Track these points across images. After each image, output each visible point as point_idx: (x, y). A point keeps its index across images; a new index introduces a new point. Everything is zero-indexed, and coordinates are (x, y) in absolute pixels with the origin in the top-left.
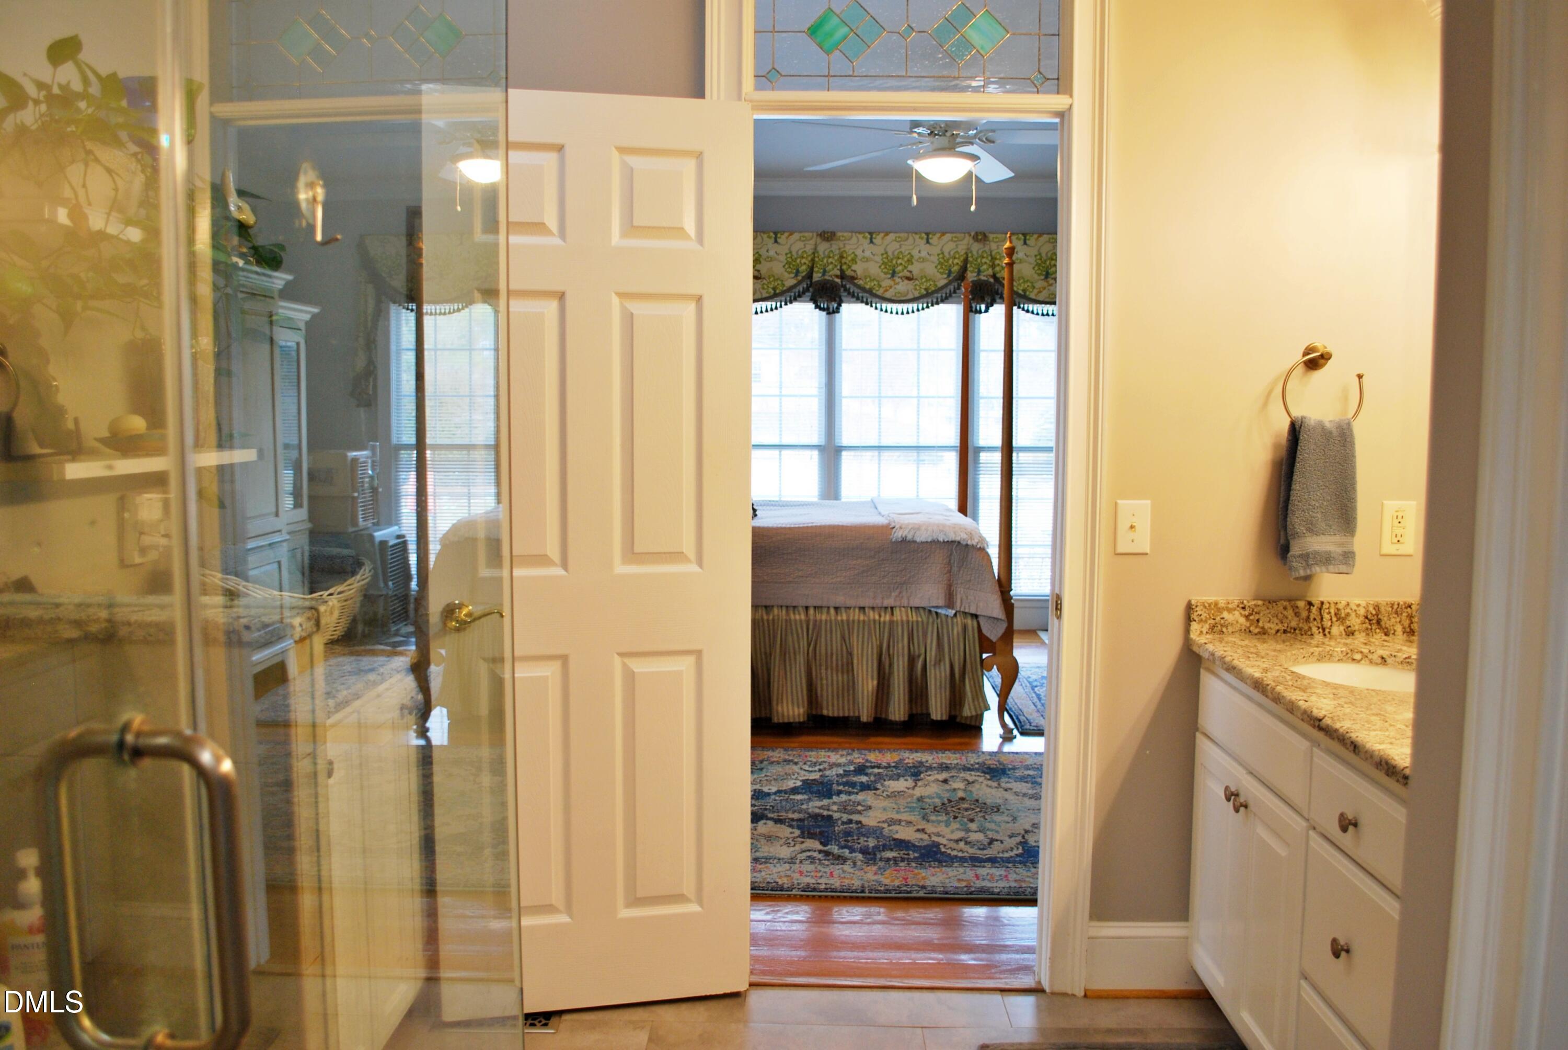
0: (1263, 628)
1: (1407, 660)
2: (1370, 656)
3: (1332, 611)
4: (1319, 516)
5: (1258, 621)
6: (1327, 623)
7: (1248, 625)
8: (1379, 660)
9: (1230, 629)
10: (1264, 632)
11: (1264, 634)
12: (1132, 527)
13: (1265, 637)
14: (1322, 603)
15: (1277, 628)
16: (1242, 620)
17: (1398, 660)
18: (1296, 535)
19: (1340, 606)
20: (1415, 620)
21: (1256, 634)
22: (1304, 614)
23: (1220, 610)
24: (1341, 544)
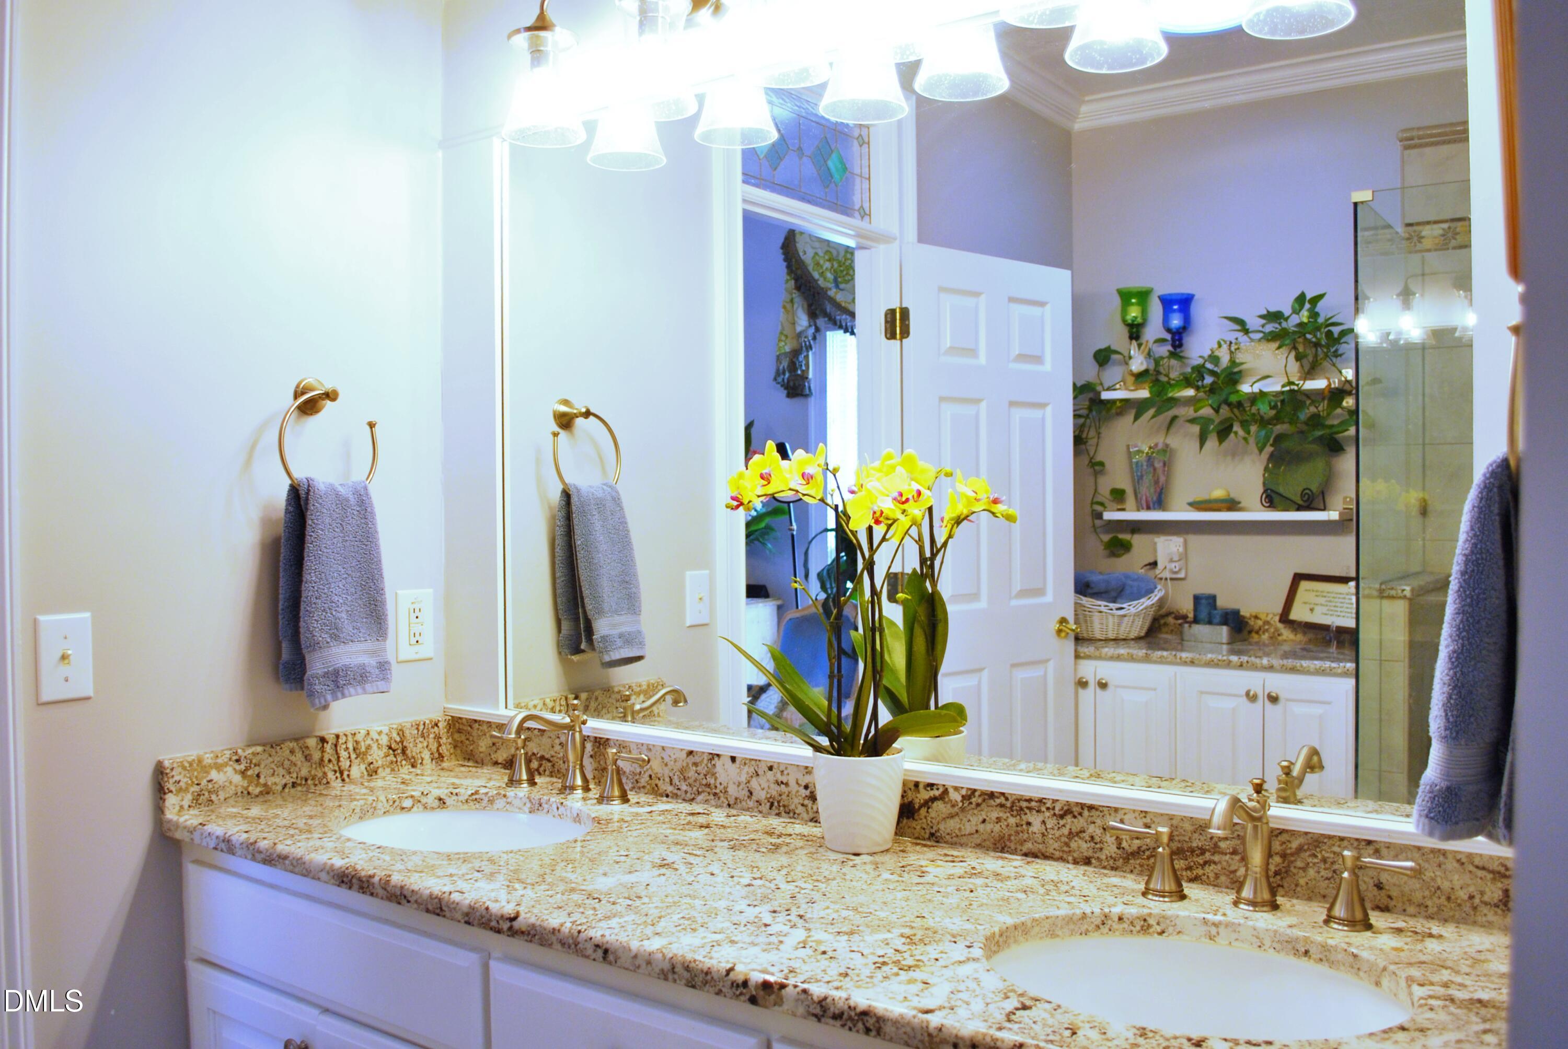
0: (265, 785)
1: (474, 797)
2: (424, 800)
3: (350, 746)
4: (344, 615)
5: (258, 776)
6: (345, 764)
7: (246, 784)
8: (437, 803)
9: (222, 795)
10: (267, 791)
11: (268, 793)
12: (64, 657)
13: (270, 797)
14: (338, 737)
15: (284, 781)
16: (237, 779)
17: (461, 798)
18: (315, 646)
19: (359, 737)
20: (443, 741)
21: (257, 796)
22: (316, 756)
23: (205, 769)
24: (374, 653)
